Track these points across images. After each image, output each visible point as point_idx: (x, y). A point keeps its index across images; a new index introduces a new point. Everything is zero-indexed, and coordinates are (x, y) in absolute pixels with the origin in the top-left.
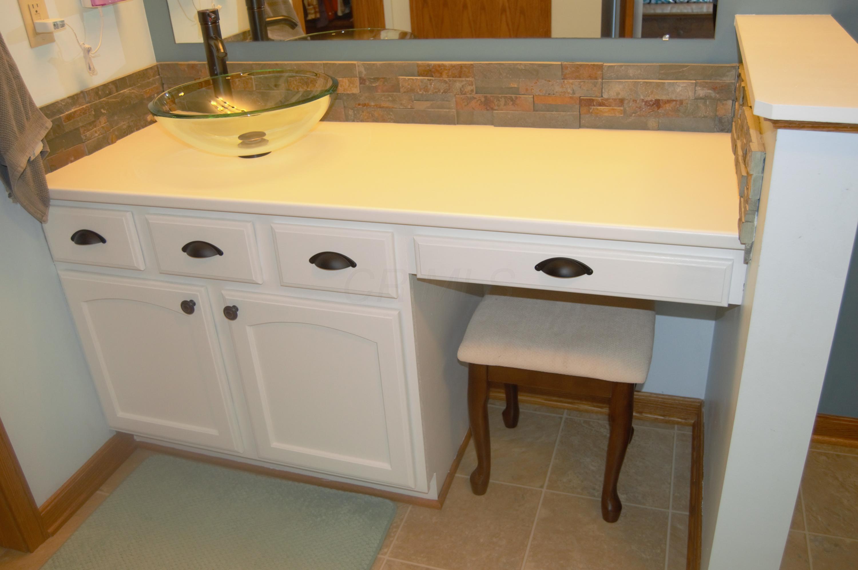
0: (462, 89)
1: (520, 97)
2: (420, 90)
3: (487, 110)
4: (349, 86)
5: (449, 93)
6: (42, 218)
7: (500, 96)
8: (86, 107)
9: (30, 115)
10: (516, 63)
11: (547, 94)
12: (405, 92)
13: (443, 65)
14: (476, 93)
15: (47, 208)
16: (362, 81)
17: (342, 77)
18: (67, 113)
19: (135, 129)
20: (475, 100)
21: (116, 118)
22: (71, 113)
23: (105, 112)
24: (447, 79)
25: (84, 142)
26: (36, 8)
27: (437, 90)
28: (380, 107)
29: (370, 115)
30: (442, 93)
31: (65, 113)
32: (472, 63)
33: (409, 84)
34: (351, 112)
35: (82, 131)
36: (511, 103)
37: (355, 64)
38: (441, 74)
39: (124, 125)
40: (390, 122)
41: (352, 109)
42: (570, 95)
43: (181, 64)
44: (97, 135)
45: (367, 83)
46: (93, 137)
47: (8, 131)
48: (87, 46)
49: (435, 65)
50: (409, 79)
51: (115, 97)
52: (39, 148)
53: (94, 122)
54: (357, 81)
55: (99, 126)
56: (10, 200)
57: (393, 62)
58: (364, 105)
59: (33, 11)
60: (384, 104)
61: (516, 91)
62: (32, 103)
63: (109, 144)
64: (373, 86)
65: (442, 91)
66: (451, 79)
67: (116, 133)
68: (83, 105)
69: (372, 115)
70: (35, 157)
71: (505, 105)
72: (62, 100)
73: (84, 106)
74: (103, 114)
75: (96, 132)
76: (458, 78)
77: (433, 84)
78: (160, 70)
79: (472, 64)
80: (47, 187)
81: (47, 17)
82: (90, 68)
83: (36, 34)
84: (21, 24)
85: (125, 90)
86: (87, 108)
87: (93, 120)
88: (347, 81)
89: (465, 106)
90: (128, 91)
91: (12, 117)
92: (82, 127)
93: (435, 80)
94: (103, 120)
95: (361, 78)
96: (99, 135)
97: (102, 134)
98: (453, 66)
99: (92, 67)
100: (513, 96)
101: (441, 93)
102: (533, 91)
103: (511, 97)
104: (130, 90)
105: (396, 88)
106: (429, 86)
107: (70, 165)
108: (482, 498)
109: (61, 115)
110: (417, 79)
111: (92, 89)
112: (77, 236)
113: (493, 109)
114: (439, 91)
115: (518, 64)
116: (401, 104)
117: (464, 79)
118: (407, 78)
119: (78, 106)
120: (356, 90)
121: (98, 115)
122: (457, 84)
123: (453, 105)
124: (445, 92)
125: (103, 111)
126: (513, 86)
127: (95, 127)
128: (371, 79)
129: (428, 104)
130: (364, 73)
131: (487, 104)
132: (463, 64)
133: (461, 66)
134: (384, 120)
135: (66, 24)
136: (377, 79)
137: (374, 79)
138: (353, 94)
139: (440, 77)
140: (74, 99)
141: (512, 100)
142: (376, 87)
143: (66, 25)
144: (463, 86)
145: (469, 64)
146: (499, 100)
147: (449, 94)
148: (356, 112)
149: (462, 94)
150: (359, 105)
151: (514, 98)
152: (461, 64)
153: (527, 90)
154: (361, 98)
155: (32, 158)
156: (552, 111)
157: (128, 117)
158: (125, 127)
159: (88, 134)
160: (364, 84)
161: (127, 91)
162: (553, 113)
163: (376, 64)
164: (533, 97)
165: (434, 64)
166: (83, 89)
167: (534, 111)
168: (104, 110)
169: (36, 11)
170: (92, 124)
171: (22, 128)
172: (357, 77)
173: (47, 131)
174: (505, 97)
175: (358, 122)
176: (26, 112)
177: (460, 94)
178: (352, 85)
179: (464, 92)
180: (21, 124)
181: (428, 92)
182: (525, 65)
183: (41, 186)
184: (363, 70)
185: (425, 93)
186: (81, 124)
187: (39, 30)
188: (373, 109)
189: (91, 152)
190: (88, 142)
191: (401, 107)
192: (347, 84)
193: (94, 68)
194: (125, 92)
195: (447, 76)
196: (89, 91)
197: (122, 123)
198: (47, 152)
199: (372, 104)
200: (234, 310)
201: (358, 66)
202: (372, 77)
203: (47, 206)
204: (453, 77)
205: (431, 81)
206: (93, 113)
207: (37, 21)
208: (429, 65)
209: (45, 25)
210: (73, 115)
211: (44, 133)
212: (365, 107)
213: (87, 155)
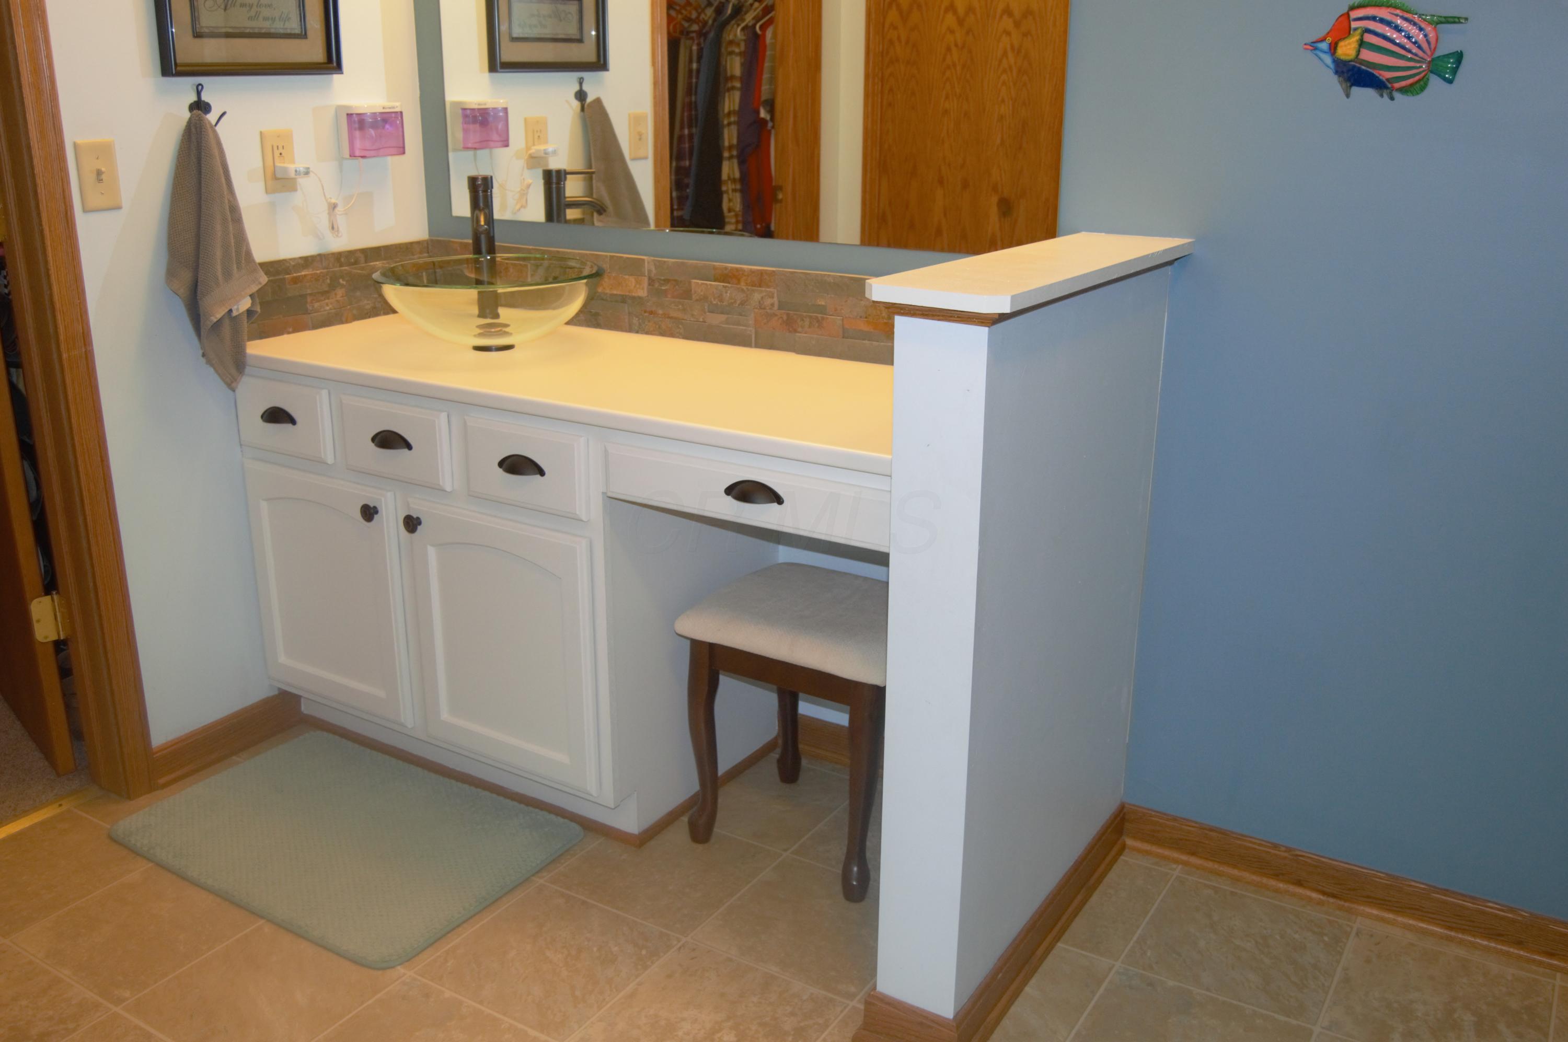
0: (761, 302)
1: (827, 318)
2: (714, 299)
3: (790, 332)
4: (635, 287)
5: (747, 305)
6: (231, 385)
7: (805, 314)
8: (321, 273)
9: (243, 265)
10: (824, 274)
11: (858, 317)
12: (697, 300)
13: (742, 270)
14: (779, 309)
15: (241, 375)
16: (651, 281)
17: (629, 275)
18: (295, 275)
19: (382, 313)
20: (776, 318)
21: (358, 294)
22: (299, 276)
23: (344, 283)
24: (744, 288)
25: (310, 314)
26: (281, 150)
27: (733, 301)
28: (669, 317)
29: (657, 326)
30: (739, 305)
31: (293, 274)
32: (774, 269)
33: (702, 291)
34: (635, 320)
35: (309, 299)
36: (817, 324)
37: (643, 260)
38: (739, 282)
39: (368, 304)
40: (678, 337)
41: (637, 317)
42: (885, 321)
43: (453, 242)
44: (328, 308)
45: (657, 285)
46: (322, 310)
47: (209, 275)
48: (333, 201)
49: (732, 269)
50: (702, 284)
51: (362, 269)
52: (245, 304)
53: (327, 292)
54: (645, 281)
55: (332, 298)
56: (203, 360)
57: (686, 261)
58: (651, 313)
59: (277, 153)
60: (674, 314)
61: (822, 310)
62: (249, 254)
63: (341, 322)
64: (661, 289)
65: (738, 302)
66: (749, 287)
67: (355, 312)
68: (317, 270)
69: (659, 327)
70: (237, 314)
71: (810, 327)
72: (291, 259)
73: (318, 272)
74: (343, 286)
75: (327, 305)
76: (758, 287)
77: (729, 292)
78: (430, 247)
79: (774, 271)
80: (246, 350)
81: (293, 162)
82: (333, 228)
83: (275, 178)
84: (261, 164)
85: (378, 263)
86: (321, 275)
87: (326, 289)
88: (633, 280)
89: (765, 324)
90: (381, 265)
91: (219, 261)
92: (311, 294)
93: (731, 287)
94: (340, 292)
95: (650, 278)
96: (331, 309)
97: (335, 309)
98: (752, 272)
99: (335, 227)
100: (819, 315)
101: (737, 305)
102: (843, 311)
103: (817, 317)
104: (383, 263)
105: (687, 294)
106: (724, 295)
107: (285, 336)
108: (700, 847)
109: (287, 276)
110: (711, 285)
111: (333, 254)
112: (266, 413)
113: (795, 331)
114: (735, 302)
115: (826, 274)
116: (693, 315)
117: (764, 289)
118: (700, 282)
119: (311, 270)
120: (642, 293)
121: (333, 286)
122: (756, 294)
123: (751, 322)
124: (742, 304)
125: (341, 281)
126: (820, 303)
127: (328, 299)
128: (661, 279)
129: (723, 317)
130: (654, 271)
131: (790, 324)
132: (763, 270)
133: (761, 273)
134: (672, 335)
135: (312, 171)
136: (667, 281)
137: (664, 280)
138: (640, 298)
139: (736, 284)
140: (307, 261)
141: (818, 321)
142: (666, 291)
143: (311, 173)
144: (762, 298)
145: (770, 271)
146: (803, 320)
147: (746, 307)
148: (640, 321)
149: (761, 308)
150: (645, 312)
151: (820, 318)
152: (761, 270)
153: (836, 310)
154: (648, 304)
155: (235, 313)
156: (864, 340)
157: (375, 296)
158: (368, 307)
159: (316, 305)
160: (653, 285)
161: (379, 264)
162: (864, 342)
163: (668, 261)
164: (843, 320)
165: (731, 267)
166: (322, 251)
167: (843, 338)
168: (343, 281)
169: (281, 154)
170: (325, 294)
171: (228, 275)
172: (645, 276)
173: (260, 286)
174: (811, 317)
175: (642, 333)
176: (239, 260)
177: (758, 307)
178: (638, 286)
179: (763, 307)
180: (228, 272)
181: (723, 302)
182: (834, 277)
183: (239, 347)
184: (653, 268)
185: (719, 303)
186: (309, 291)
187: (278, 176)
188: (661, 319)
189: (315, 327)
190: (316, 314)
191: (692, 319)
192: (634, 284)
193: (338, 228)
194: (377, 264)
195: (745, 284)
196: (328, 254)
197: (366, 302)
198: (256, 312)
199: (660, 312)
200: (415, 522)
201: (648, 263)
202: (662, 278)
203: (241, 373)
204: (752, 286)
205: (727, 289)
206: (328, 281)
207: (278, 164)
208: (726, 268)
209: (285, 170)
210: (301, 278)
211: (254, 288)
212: (652, 316)
213: (310, 330)
